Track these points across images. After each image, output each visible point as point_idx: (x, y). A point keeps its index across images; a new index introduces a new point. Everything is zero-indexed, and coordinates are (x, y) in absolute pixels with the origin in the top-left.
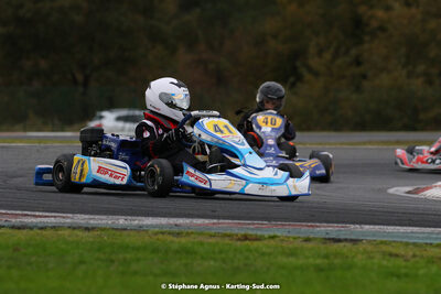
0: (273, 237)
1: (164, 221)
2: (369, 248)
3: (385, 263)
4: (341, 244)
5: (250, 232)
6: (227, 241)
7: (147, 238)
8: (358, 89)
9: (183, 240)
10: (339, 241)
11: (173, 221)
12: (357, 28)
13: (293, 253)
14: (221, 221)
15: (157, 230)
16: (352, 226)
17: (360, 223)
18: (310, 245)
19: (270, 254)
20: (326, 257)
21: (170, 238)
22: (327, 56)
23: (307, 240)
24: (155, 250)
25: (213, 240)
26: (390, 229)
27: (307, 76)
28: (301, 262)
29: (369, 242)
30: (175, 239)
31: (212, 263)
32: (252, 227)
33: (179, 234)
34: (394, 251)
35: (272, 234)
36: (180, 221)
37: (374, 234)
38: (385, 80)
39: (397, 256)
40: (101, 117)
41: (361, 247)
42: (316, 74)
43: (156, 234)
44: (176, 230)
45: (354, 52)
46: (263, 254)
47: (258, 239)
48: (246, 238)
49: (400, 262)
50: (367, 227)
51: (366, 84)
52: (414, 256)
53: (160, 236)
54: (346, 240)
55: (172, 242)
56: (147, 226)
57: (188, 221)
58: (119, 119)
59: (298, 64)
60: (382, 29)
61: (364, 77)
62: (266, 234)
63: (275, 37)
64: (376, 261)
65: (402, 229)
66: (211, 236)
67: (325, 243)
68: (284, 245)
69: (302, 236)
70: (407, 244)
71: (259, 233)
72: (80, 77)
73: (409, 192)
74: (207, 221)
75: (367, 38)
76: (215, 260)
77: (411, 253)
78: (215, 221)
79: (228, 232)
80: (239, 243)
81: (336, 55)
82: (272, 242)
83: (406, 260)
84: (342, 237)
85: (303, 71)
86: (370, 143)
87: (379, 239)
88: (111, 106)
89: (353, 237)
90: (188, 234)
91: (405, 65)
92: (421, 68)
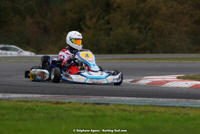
0: (70, 103)
1: (20, 96)
2: (114, 107)
3: (120, 114)
4: (101, 106)
5: (59, 100)
6: (49, 104)
7: (12, 103)
8: (108, 35)
9: (29, 104)
10: (100, 104)
11: (24, 95)
12: (108, 7)
13: (79, 110)
14: (46, 95)
15: (17, 100)
16: (106, 97)
17: (109, 96)
18: (86, 106)
19: (68, 110)
20: (94, 111)
21: (23, 103)
22: (95, 20)
23: (85, 104)
24: (16, 109)
25: (42, 104)
26: (123, 98)
27: (85, 29)
28: (83, 114)
29: (113, 104)
30: (25, 104)
31: (42, 114)
32: (60, 98)
33: (27, 102)
34: (124, 108)
35: (69, 101)
36: (28, 96)
37: (116, 101)
38: (120, 30)
39: (125, 111)
41: (110, 107)
42: (89, 28)
43: (17, 101)
44: (26, 100)
45: (106, 18)
46: (65, 110)
47: (62, 103)
48: (57, 103)
49: (127, 113)
50: (112, 98)
52: (134, 111)
53: (19, 103)
54: (103, 104)
55: (24, 105)
56: (12, 98)
57: (31, 96)
59: (81, 23)
60: (119, 7)
61: (111, 29)
62: (67, 101)
63: (70, 11)
64: (116, 113)
65: (128, 99)
66: (42, 102)
67: (93, 105)
68: (75, 106)
69: (83, 102)
70: (130, 105)
71: (63, 101)
73: (131, 82)
74: (40, 96)
75: (112, 12)
76: (44, 113)
77: (132, 109)
78: (44, 95)
79: (50, 100)
80: (54, 105)
82: (70, 105)
83: (130, 113)
84: (101, 102)
85: (83, 26)
86: (113, 59)
87: (118, 103)
89: (106, 102)
90: (31, 101)
91: (129, 24)
92: (136, 25)
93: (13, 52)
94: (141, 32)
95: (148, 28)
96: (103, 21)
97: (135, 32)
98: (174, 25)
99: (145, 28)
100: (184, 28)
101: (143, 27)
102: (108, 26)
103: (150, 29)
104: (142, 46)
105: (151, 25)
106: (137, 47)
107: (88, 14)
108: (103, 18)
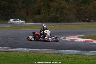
8: (49, 15)
12: (48, 6)
22: (44, 10)
27: (41, 14)
38: (53, 14)
40: (11, 20)
42: (43, 13)
45: (48, 10)
51: (50, 15)
58: (13, 20)
60: (52, 6)
61: (50, 13)
63: (36, 7)
72: (7, 14)
73: (63, 39)
75: (50, 8)
81: (46, 10)
85: (41, 13)
88: (12, 18)
91: (56, 12)
92: (58, 12)
93: (18, 21)
94: (60, 14)
95: (62, 13)
96: (47, 11)
97: (58, 15)
98: (71, 12)
99: (61, 13)
100: (74, 13)
101: (60, 13)
102: (49, 13)
103: (63, 13)
104: (60, 19)
105: (63, 12)
106: (59, 19)
107: (42, 9)
108: (47, 10)
